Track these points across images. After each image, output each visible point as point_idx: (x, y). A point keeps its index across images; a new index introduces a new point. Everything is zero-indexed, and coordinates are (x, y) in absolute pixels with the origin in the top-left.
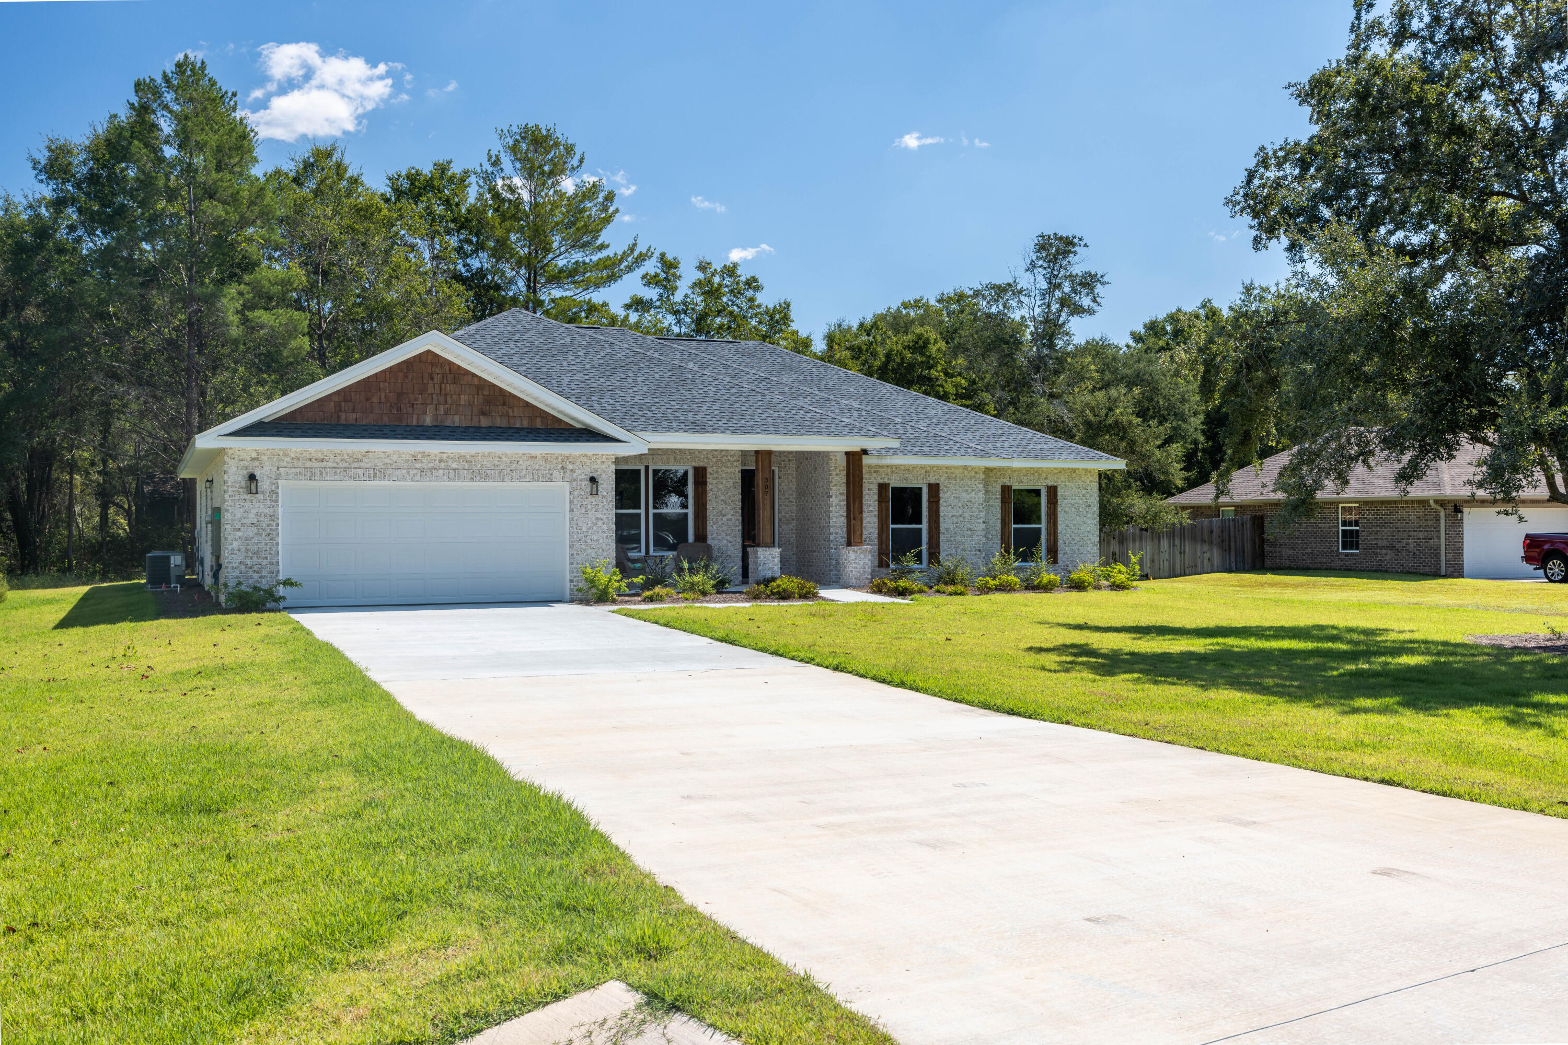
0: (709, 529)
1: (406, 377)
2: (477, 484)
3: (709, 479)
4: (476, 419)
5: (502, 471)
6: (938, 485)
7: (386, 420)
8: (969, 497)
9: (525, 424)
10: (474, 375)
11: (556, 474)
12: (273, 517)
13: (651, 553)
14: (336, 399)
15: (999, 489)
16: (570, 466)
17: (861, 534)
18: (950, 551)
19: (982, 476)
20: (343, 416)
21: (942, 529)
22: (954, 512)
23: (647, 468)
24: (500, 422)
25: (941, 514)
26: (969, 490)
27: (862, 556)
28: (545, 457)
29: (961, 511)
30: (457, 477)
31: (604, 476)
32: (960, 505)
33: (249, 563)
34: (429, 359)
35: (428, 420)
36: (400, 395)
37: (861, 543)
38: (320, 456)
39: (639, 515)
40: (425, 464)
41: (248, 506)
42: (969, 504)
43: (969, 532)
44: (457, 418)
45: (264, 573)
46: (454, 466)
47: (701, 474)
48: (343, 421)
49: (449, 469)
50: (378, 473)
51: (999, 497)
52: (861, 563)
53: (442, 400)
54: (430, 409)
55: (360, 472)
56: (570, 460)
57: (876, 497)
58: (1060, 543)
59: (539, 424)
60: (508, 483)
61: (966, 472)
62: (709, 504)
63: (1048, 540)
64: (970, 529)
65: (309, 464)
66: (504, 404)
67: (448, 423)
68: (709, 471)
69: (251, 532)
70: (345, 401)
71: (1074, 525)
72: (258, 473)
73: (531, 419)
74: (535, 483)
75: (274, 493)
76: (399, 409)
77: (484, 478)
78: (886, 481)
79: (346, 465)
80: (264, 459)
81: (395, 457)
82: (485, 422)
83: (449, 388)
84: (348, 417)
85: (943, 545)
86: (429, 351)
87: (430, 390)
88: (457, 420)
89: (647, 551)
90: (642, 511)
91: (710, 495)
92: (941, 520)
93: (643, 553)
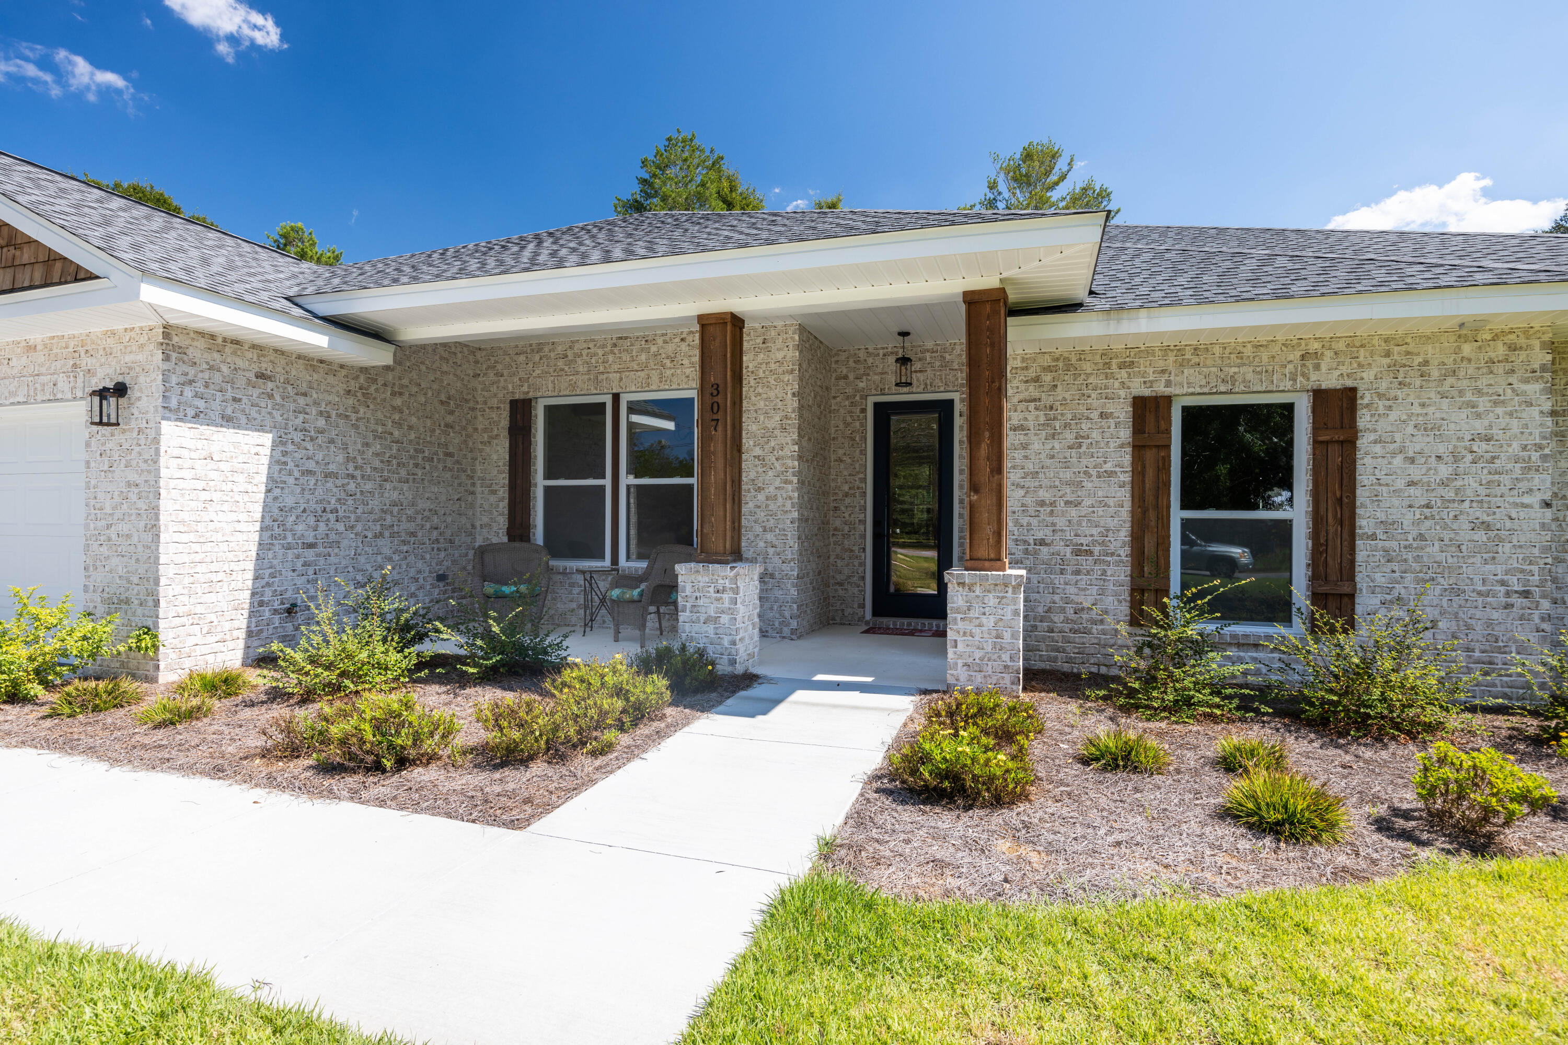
6: (1350, 394)
8: (1479, 426)
11: (62, 383)
13: (622, 562)
16: (87, 363)
17: (998, 534)
18: (1399, 589)
19: (1542, 357)
21: (1365, 523)
22: (1416, 472)
23: (616, 397)
25: (1365, 476)
26: (1483, 404)
27: (991, 600)
28: (49, 346)
29: (1444, 471)
31: (142, 379)
32: (1441, 449)
39: (603, 488)
42: (1480, 447)
43: (1481, 536)
52: (989, 622)
56: (87, 346)
57: (1126, 434)
61: (1467, 349)
64: (1487, 526)
74: (31, 408)
78: (1161, 389)
85: (1371, 573)
89: (615, 560)
90: (607, 482)
92: (1362, 495)
93: (607, 562)
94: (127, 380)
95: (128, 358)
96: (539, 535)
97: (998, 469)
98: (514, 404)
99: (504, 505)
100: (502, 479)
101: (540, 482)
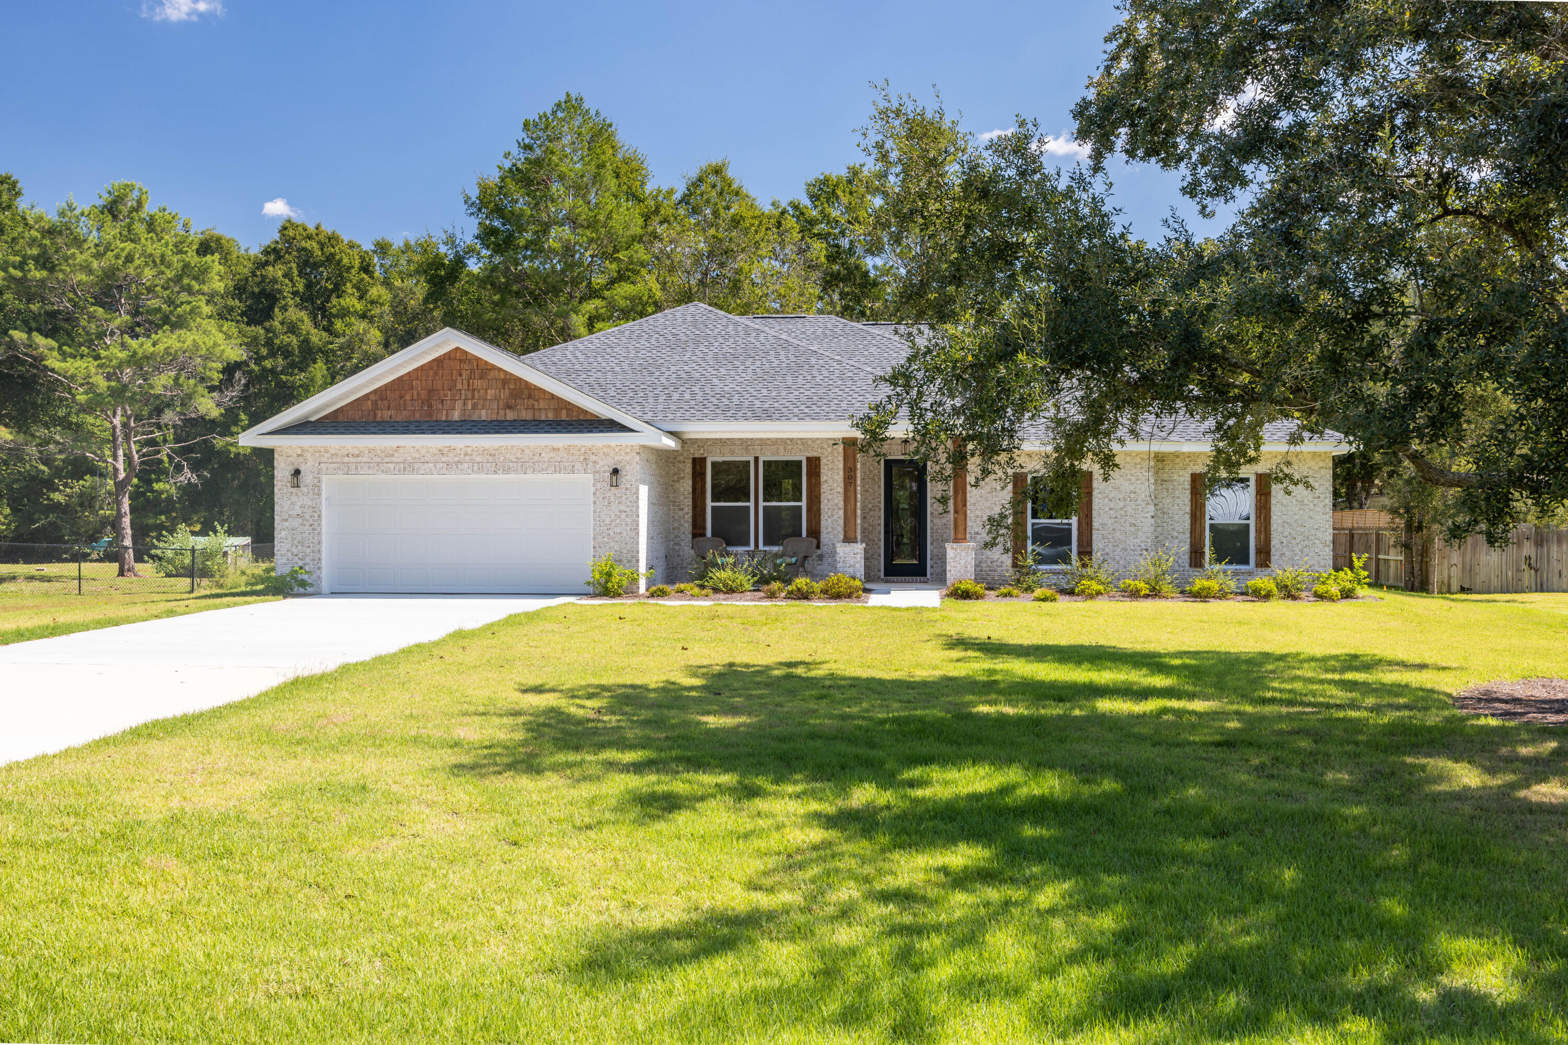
0: (823, 523)
1: (436, 374)
2: (501, 477)
3: (824, 470)
4: (502, 412)
5: (524, 464)
6: (1091, 474)
7: (417, 416)
8: (1132, 488)
9: (551, 416)
10: (500, 370)
11: (578, 466)
12: (316, 510)
13: (761, 547)
14: (373, 397)
15: (1188, 478)
16: (593, 458)
17: (965, 529)
18: (1107, 550)
19: (1152, 463)
20: (379, 413)
21: (1096, 524)
22: (1112, 505)
23: (756, 459)
24: (526, 415)
25: (1096, 506)
26: (1133, 479)
27: (963, 554)
28: (567, 449)
29: (1121, 504)
30: (481, 470)
31: (628, 467)
32: (1120, 496)
33: (295, 551)
34: (458, 356)
35: (456, 415)
36: (431, 391)
37: (964, 539)
38: (356, 452)
39: (748, 508)
40: (451, 458)
41: (294, 499)
42: (1132, 496)
43: (1132, 529)
44: (483, 412)
45: (308, 560)
46: (478, 459)
47: (814, 464)
48: (378, 419)
49: (473, 462)
50: (408, 467)
51: (1188, 486)
52: (963, 562)
53: (470, 394)
54: (459, 404)
55: (391, 466)
56: (593, 451)
57: (1010, 488)
58: (1274, 542)
59: (564, 416)
60: (530, 476)
61: (1128, 459)
62: (823, 497)
63: (1258, 538)
64: (1134, 525)
65: (346, 459)
66: (529, 397)
67: (475, 418)
68: (823, 461)
69: (296, 523)
70: (381, 399)
71: (1296, 521)
72: (302, 468)
73: (557, 411)
74: (557, 476)
75: (317, 487)
76: (430, 406)
77: (507, 471)
78: (1026, 472)
79: (379, 460)
80: (308, 455)
81: (423, 452)
82: (510, 415)
83: (478, 383)
84: (384, 415)
85: (1098, 543)
86: (457, 349)
87: (459, 386)
88: (484, 415)
89: (757, 545)
90: (751, 504)
91: (824, 488)
92: (1094, 513)
93: (752, 547)
94: (619, 467)
95: (619, 458)
96: (709, 533)
97: (965, 505)
98: (694, 460)
99: (689, 518)
100: (688, 502)
101: (709, 504)
